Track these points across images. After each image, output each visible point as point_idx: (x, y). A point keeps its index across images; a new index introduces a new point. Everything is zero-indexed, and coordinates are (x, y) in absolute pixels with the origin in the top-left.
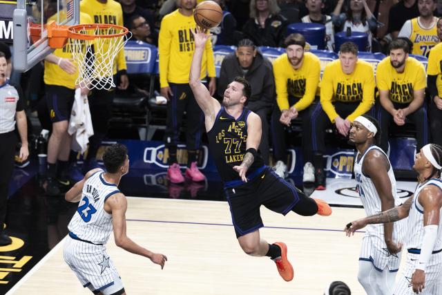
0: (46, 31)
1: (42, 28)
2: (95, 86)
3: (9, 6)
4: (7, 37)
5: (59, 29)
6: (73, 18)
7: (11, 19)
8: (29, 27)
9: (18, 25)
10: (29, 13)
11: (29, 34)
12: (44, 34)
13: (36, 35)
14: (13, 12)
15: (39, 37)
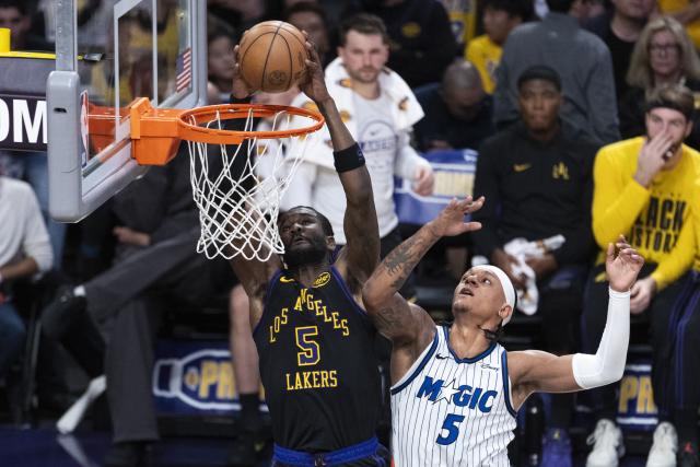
0: (127, 124)
1: (117, 117)
2: (241, 251)
3: (38, 63)
4: (33, 139)
5: (157, 118)
6: (190, 91)
7: (42, 96)
8: (84, 114)
9: (58, 110)
10: (84, 79)
11: (85, 131)
12: (121, 131)
13: (101, 134)
14: (46, 78)
15: (110, 138)
